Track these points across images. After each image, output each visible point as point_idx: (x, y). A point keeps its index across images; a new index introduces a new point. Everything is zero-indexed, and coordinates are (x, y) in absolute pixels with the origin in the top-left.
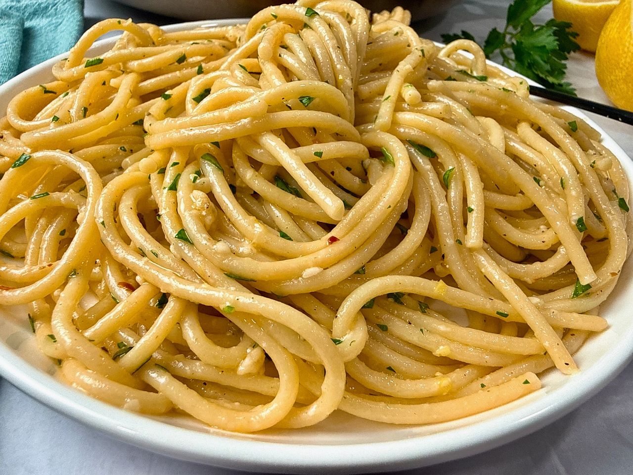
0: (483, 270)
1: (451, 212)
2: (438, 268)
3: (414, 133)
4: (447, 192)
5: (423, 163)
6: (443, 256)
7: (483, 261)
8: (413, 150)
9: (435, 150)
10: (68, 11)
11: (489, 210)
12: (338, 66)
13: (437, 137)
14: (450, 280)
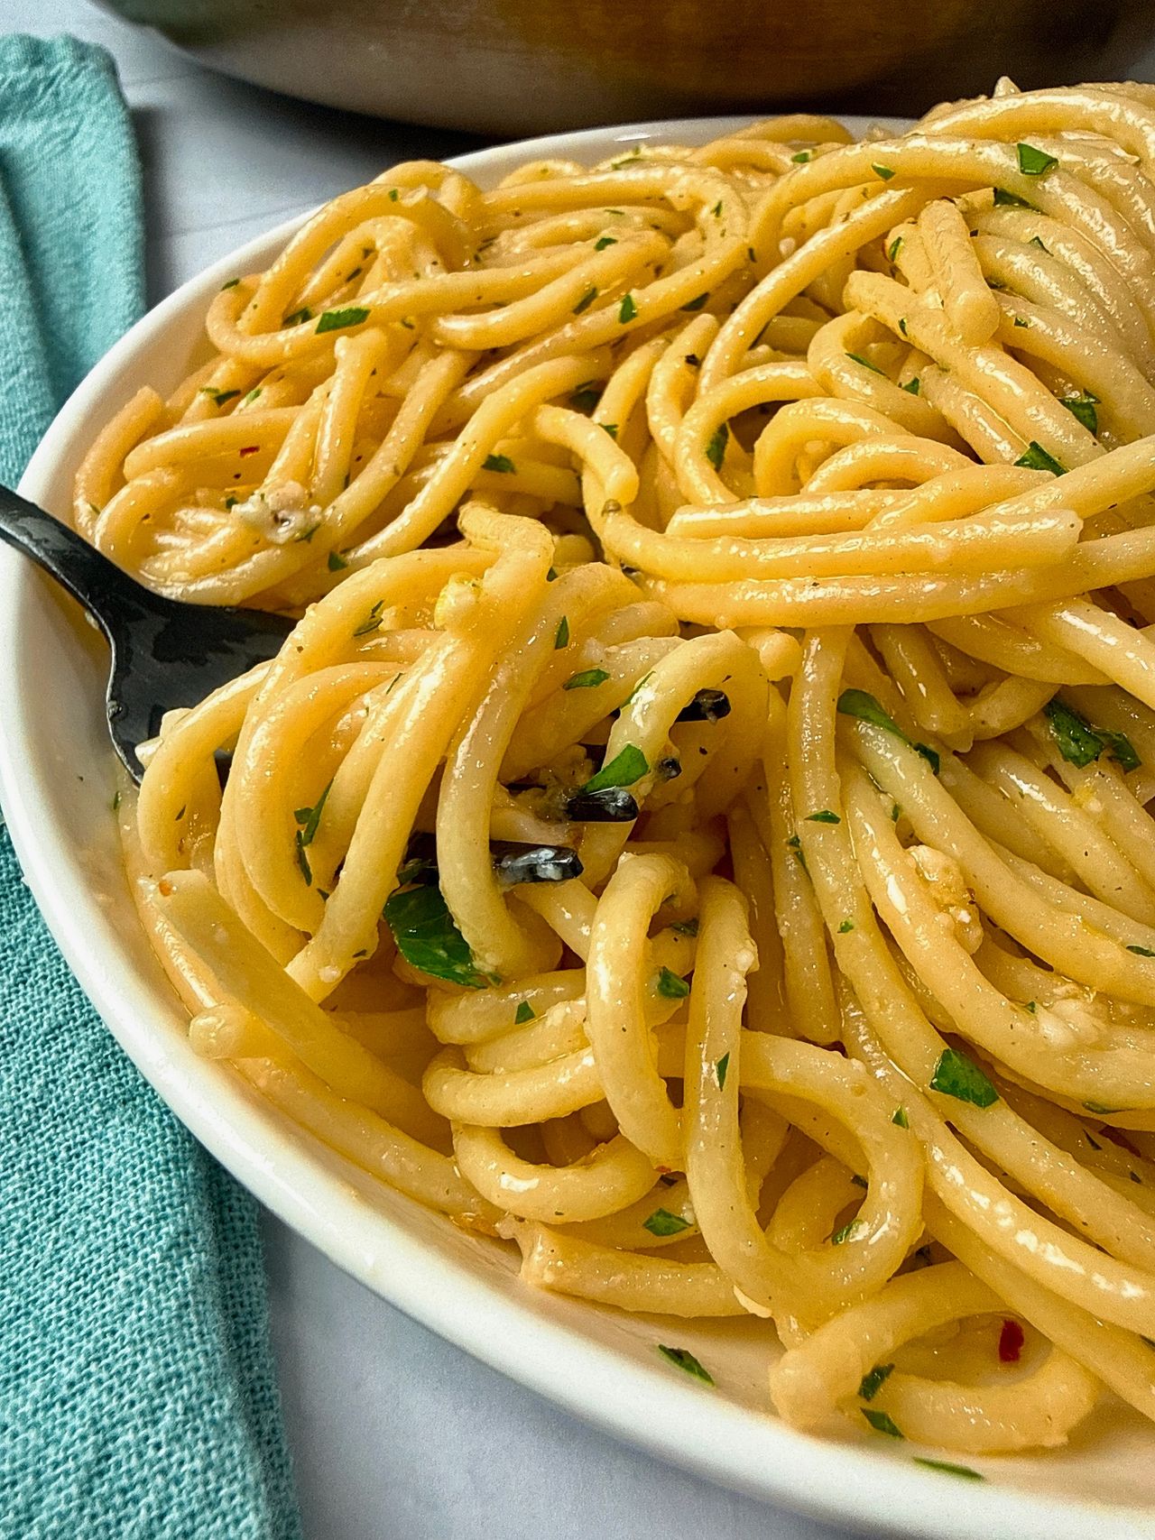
10: (89, 97)
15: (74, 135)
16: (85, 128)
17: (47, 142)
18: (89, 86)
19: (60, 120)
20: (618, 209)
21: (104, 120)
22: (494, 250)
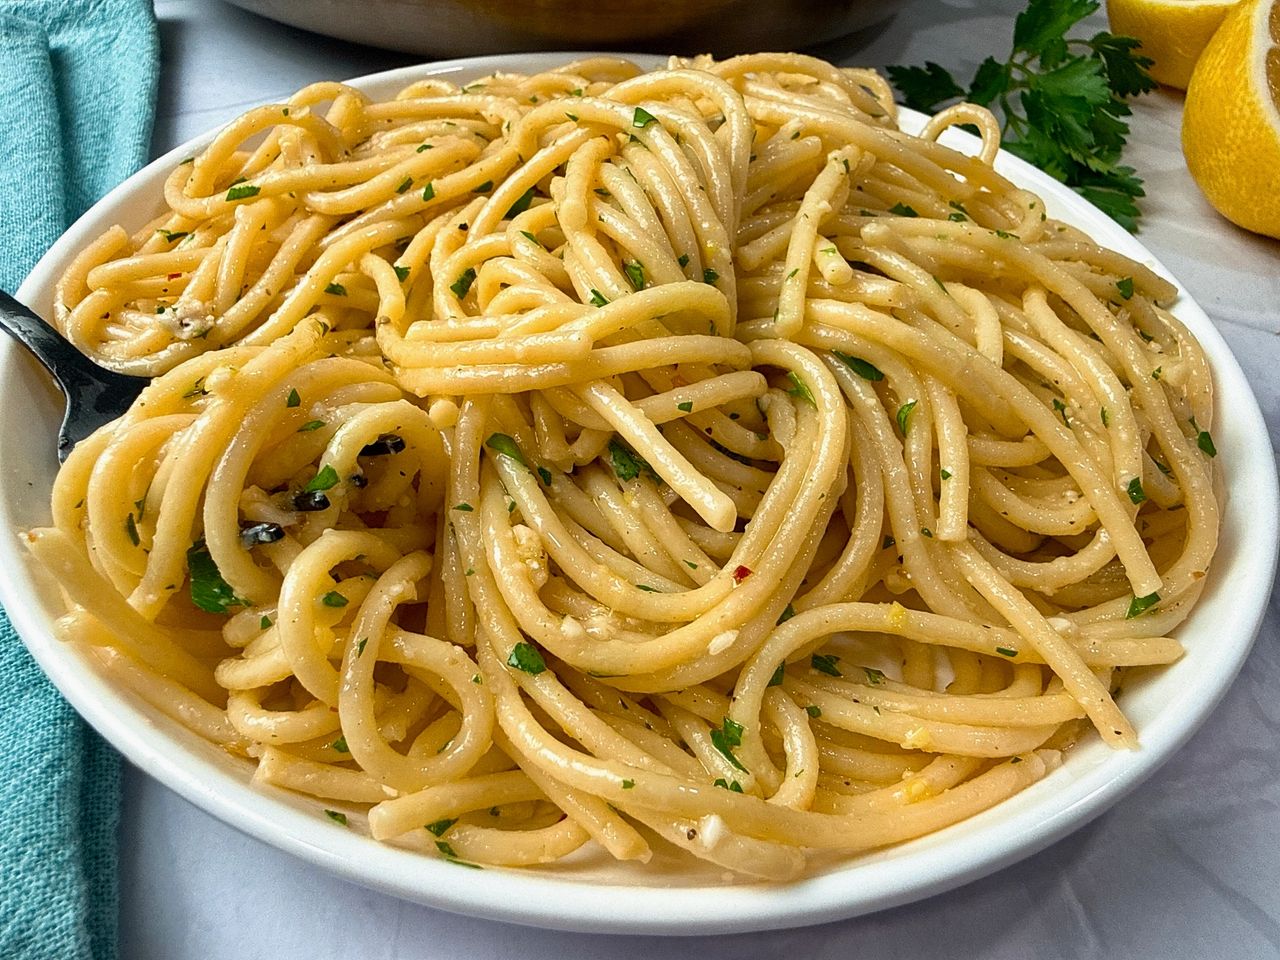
0: (970, 579)
1: (911, 480)
2: (892, 580)
3: (843, 339)
4: (903, 443)
5: (863, 392)
6: (901, 559)
7: (969, 562)
8: (843, 369)
9: (882, 369)
10: (128, 13)
11: (977, 468)
12: (705, 225)
13: (885, 346)
14: (913, 600)
15: (114, 40)
16: (122, 36)
17: (95, 43)
18: (128, 5)
19: (106, 28)
20: (452, 121)
21: (136, 30)
22: (368, 145)
